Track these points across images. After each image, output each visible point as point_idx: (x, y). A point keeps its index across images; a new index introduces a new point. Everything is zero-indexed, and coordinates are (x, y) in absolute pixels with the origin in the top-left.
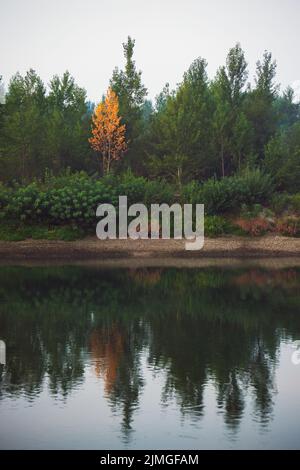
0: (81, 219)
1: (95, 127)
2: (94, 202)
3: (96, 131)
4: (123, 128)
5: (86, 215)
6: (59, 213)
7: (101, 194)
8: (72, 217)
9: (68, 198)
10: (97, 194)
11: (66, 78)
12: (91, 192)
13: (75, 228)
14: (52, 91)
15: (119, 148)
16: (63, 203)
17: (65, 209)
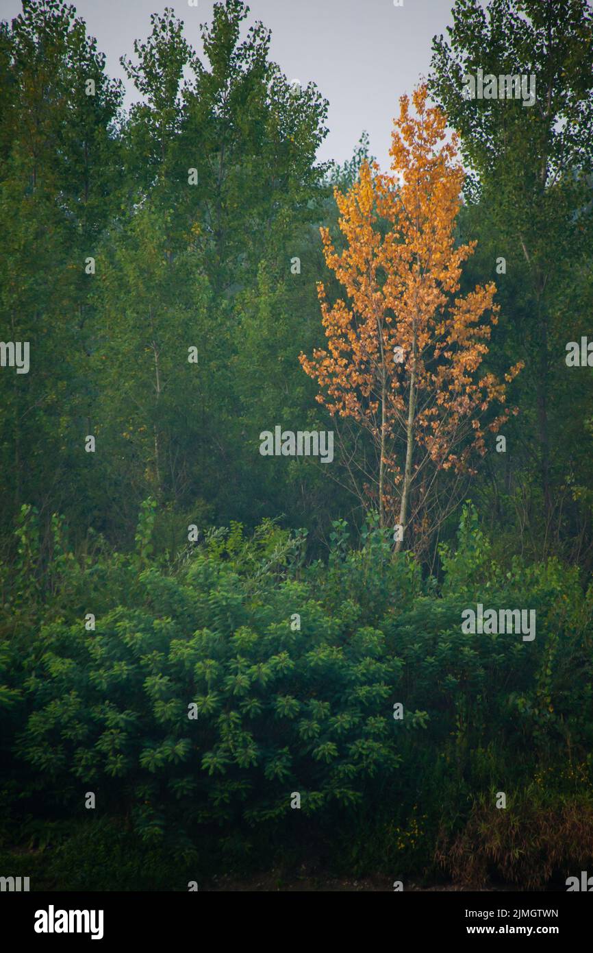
0: (183, 785)
1: (336, 291)
2: (255, 689)
3: (339, 316)
4: (482, 299)
5: (211, 760)
6: (70, 747)
7: (300, 646)
8: (137, 773)
9: (122, 669)
10: (277, 645)
11: (224, 32)
12: (243, 634)
13: (151, 830)
14: (144, 99)
15: (462, 406)
16: (91, 695)
17: (99, 728)
